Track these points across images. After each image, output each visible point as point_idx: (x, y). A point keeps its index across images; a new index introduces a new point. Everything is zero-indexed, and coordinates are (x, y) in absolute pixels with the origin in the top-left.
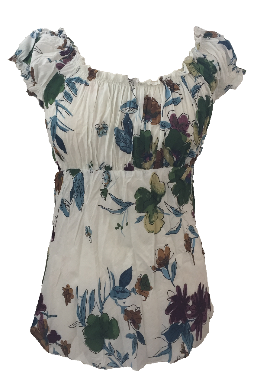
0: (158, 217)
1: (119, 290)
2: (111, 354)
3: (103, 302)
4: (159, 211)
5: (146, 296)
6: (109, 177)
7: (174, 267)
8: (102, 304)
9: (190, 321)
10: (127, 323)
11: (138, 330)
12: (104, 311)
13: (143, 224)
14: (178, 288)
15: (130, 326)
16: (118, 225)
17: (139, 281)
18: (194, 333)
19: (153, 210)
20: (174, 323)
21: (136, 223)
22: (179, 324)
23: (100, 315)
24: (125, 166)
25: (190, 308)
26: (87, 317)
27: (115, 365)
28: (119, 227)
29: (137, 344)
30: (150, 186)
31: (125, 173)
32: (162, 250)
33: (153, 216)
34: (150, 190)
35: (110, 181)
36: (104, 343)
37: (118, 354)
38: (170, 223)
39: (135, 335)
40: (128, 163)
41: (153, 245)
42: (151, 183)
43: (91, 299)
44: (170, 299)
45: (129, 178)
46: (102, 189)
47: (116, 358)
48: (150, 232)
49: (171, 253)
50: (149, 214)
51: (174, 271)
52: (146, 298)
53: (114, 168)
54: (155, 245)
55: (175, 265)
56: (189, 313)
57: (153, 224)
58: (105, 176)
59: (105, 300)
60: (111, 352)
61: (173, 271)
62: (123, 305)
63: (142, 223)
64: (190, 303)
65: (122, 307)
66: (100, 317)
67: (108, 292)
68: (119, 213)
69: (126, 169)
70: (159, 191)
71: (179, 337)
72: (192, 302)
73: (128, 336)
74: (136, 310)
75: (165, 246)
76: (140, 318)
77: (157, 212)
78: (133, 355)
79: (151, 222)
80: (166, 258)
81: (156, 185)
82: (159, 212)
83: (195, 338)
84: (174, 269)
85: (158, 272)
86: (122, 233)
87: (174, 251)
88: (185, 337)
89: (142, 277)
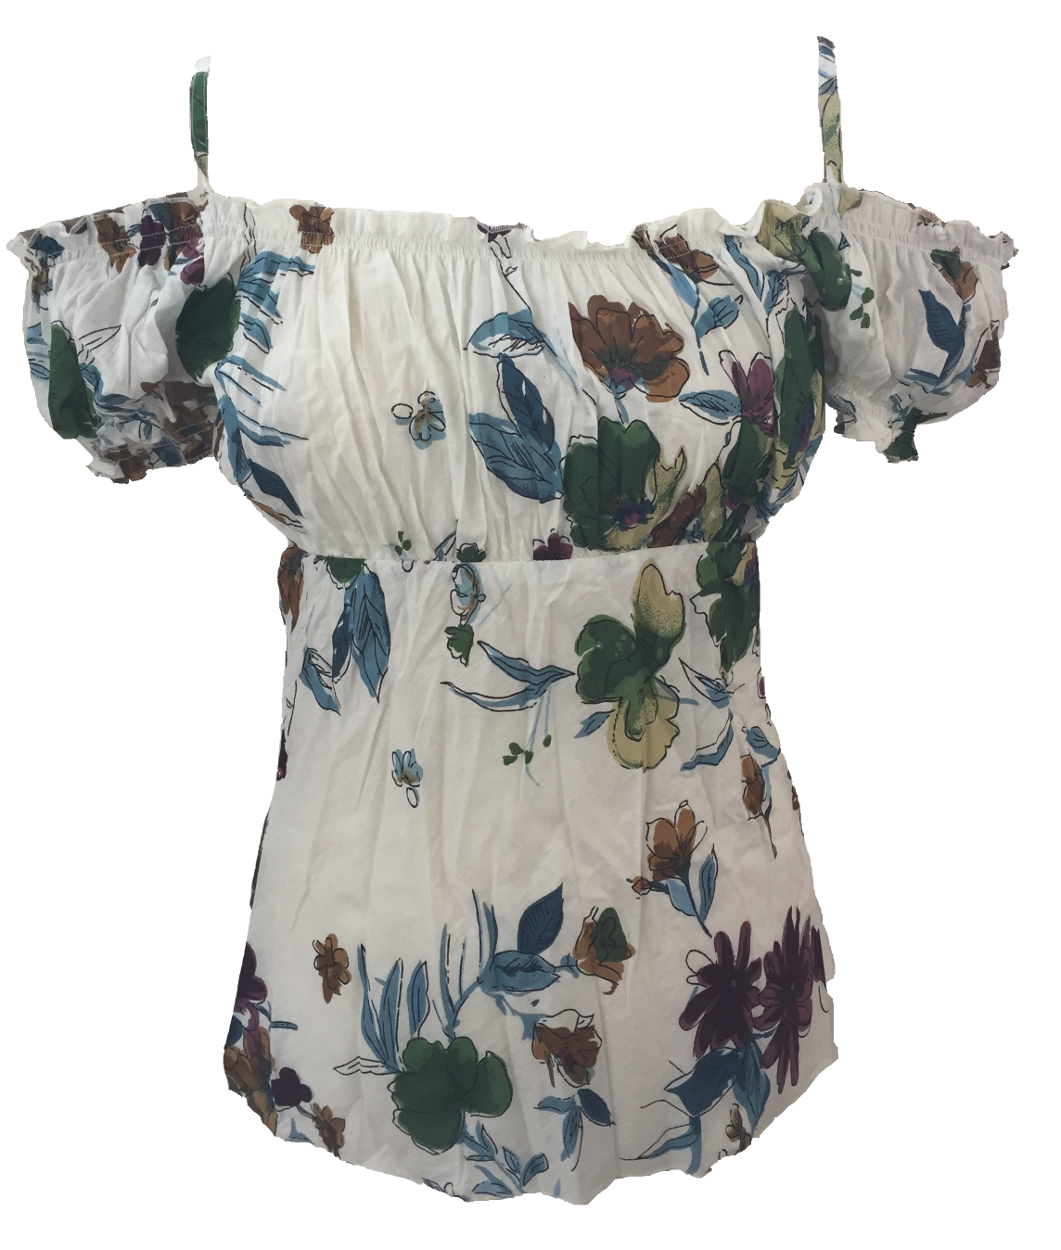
0: (657, 711)
1: (514, 964)
2: (485, 1158)
3: (455, 1002)
4: (661, 690)
5: (615, 978)
6: (476, 583)
7: (709, 872)
8: (453, 1010)
9: (760, 1036)
10: (545, 1065)
11: (586, 1087)
12: (459, 1031)
13: (605, 738)
14: (722, 941)
15: (556, 1075)
16: (515, 748)
17: (590, 932)
18: (772, 1072)
19: (641, 691)
20: (708, 1051)
21: (579, 735)
22: (726, 1052)
23: (445, 1043)
24: (537, 545)
25: (760, 998)
26: (402, 1045)
27: (499, 1189)
28: (516, 753)
29: (582, 1127)
30: (631, 610)
31: (540, 571)
32: (668, 822)
33: (642, 712)
34: (630, 624)
35: (480, 598)
36: (460, 1124)
37: (508, 1158)
38: (698, 730)
39: (574, 1102)
40: (549, 534)
41: (638, 810)
42: (635, 599)
43: (416, 991)
44: (695, 980)
45: (556, 586)
46: (454, 628)
47: (502, 1168)
48: (627, 765)
49: (700, 830)
50: (625, 706)
51: (709, 886)
52: (615, 985)
53: (493, 552)
54: (646, 808)
55: (712, 865)
56: (758, 1011)
57: (639, 740)
58: (459, 580)
59: (463, 998)
60: (484, 1149)
61: (706, 888)
62: (529, 1010)
63: (601, 735)
64: (761, 983)
65: (525, 1017)
66: (446, 1047)
67: (472, 972)
68: (517, 707)
69: (540, 555)
70: (664, 625)
71: (724, 1091)
72: (767, 977)
73: (546, 1105)
74: (579, 1026)
75: (680, 807)
76: (595, 1049)
77: (654, 696)
78: (563, 1159)
79: (632, 733)
80: (680, 848)
81: (655, 605)
82: (661, 697)
83: (774, 1086)
84: (709, 879)
85: (653, 895)
86: (529, 775)
87: (709, 823)
88: (743, 1088)
89: (597, 918)
